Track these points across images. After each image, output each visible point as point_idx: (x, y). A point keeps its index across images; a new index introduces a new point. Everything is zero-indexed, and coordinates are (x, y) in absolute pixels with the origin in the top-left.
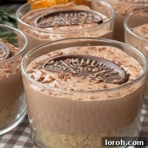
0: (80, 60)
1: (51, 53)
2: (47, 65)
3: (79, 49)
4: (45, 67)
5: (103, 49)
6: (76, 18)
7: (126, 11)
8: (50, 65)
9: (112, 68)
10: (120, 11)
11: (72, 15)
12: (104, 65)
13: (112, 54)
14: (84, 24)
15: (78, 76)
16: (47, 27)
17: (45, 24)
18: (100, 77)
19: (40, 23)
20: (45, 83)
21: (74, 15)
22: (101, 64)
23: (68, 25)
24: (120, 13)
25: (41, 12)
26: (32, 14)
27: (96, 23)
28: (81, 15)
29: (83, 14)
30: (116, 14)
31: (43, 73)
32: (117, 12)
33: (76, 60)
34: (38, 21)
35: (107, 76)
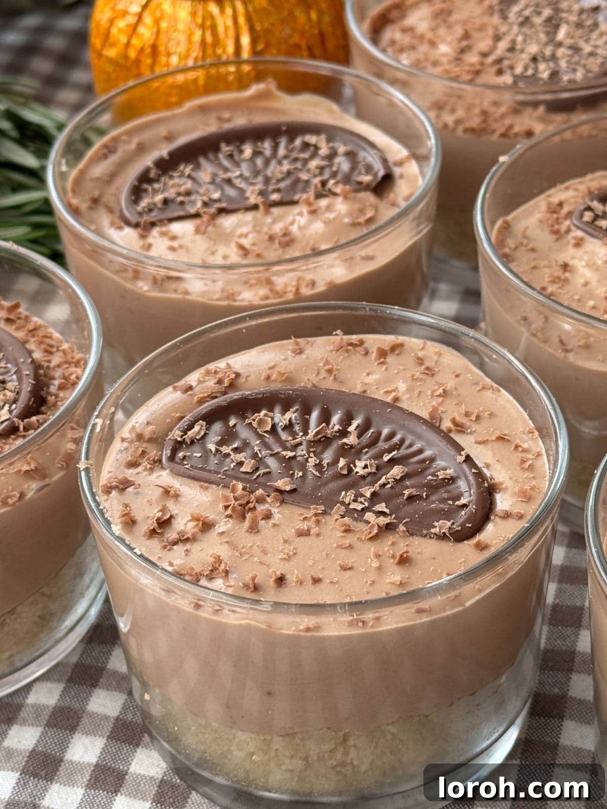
0: (306, 411)
1: (193, 378)
2: (178, 445)
3: (301, 352)
4: (172, 458)
5: (394, 348)
6: (286, 167)
7: (485, 113)
8: (192, 442)
9: (428, 453)
10: (460, 113)
11: (267, 145)
12: (398, 437)
13: (430, 372)
14: (319, 196)
15: (298, 504)
16: (172, 220)
17: (166, 202)
18: (381, 507)
19: (144, 203)
20: (175, 543)
21: (275, 148)
22: (385, 432)
23: (255, 207)
24: (458, 122)
25: (146, 136)
26: (109, 149)
27: (366, 187)
28: (306, 145)
29: (312, 139)
30: (446, 126)
31: (166, 492)
32: (449, 119)
33: (291, 415)
34: (137, 192)
35: (411, 498)
